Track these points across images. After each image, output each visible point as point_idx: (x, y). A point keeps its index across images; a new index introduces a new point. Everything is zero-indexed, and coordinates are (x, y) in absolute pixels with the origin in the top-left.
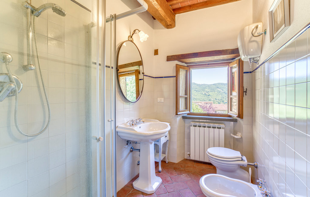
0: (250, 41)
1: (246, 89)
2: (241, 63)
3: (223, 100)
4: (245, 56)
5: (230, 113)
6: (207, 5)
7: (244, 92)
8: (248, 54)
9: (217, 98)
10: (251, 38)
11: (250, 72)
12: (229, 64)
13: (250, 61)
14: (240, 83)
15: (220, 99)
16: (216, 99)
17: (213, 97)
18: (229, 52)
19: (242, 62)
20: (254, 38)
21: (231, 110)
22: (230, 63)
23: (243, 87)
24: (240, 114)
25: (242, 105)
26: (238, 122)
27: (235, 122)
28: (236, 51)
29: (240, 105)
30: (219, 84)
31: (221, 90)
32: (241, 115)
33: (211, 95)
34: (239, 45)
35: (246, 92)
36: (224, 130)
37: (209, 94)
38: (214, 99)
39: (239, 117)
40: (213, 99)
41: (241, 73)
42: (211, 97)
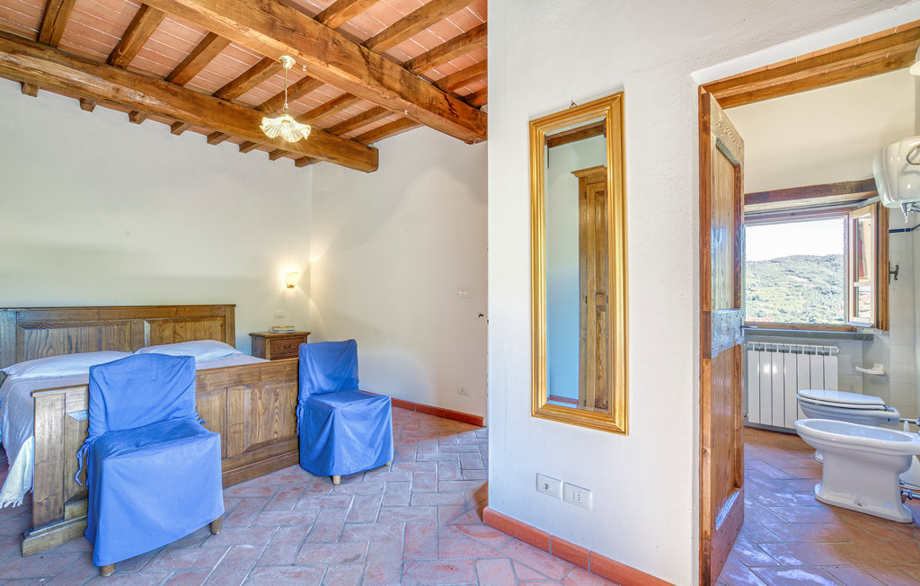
0: (903, 173)
1: (897, 267)
2: (881, 213)
3: (811, 315)
4: (890, 200)
5: (854, 321)
6: (794, 89)
7: (890, 273)
8: (899, 198)
9: (785, 309)
10: (906, 166)
11: (908, 230)
12: (850, 213)
13: (906, 209)
14: (880, 256)
15: (799, 312)
16: (782, 311)
17: (772, 306)
18: (851, 188)
19: (886, 211)
20: (911, 168)
21: (855, 315)
22: (852, 209)
23: (888, 263)
24: (880, 320)
25: (886, 301)
26: (875, 340)
27: (867, 340)
28: (868, 186)
29: (880, 302)
30: (796, 258)
31: (806, 280)
32: (882, 322)
33: (765, 299)
34: (876, 172)
35: (896, 273)
36: (836, 358)
37: (754, 294)
38: (776, 312)
39: (878, 327)
40: (772, 311)
41: (883, 231)
42: (762, 304)
